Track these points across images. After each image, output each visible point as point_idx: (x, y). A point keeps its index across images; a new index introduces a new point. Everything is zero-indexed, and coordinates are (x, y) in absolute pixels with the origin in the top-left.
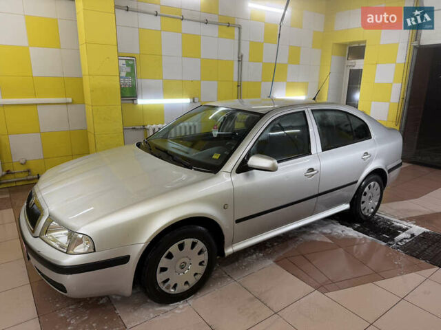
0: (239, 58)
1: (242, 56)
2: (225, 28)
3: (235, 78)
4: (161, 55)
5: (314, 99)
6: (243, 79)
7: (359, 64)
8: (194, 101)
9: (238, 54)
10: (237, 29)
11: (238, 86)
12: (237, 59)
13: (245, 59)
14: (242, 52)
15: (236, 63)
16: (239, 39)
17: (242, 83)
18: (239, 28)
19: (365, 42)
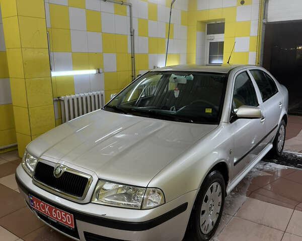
0: (131, 33)
1: (134, 31)
2: (119, 5)
3: (129, 51)
4: (70, 29)
5: (228, 63)
6: (135, 52)
7: (218, 38)
8: (99, 72)
9: (131, 30)
10: (128, 7)
11: (132, 57)
12: (130, 34)
13: (136, 33)
14: (134, 27)
15: (129, 37)
16: (131, 17)
17: (135, 55)
18: (130, 6)
19: (224, 19)
